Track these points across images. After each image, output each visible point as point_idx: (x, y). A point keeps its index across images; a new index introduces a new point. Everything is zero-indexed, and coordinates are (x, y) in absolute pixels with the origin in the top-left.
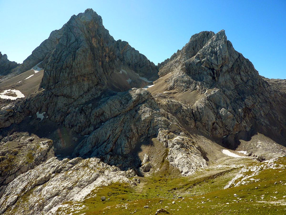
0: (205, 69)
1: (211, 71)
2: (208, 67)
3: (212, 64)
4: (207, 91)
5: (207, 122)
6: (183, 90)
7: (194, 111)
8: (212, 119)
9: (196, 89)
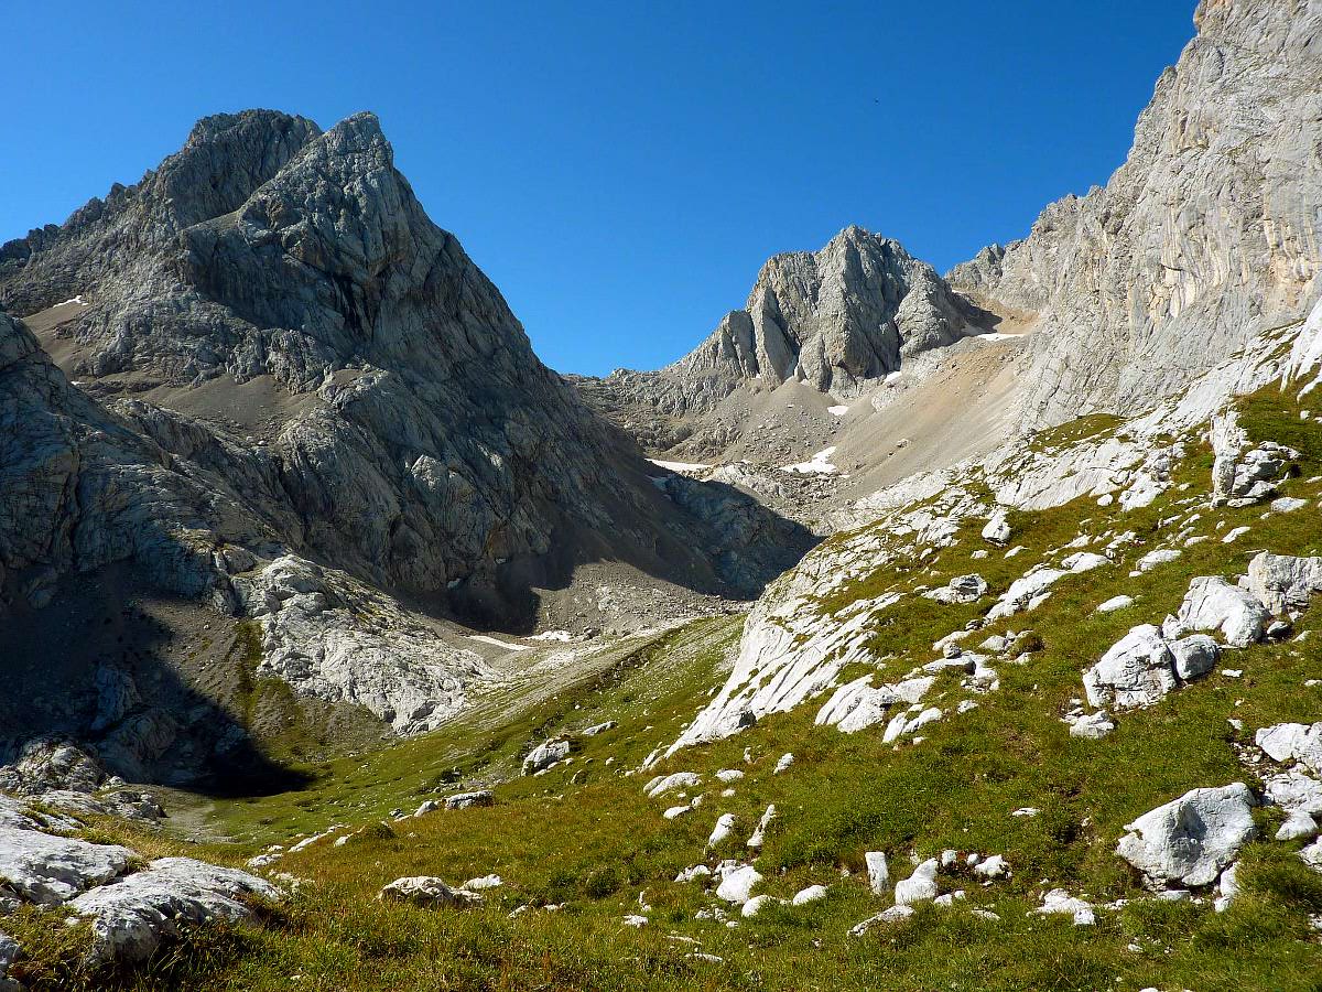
0: (303, 276)
1: (336, 285)
2: (322, 265)
3: (338, 251)
4: (329, 379)
5: (362, 519)
6: (193, 371)
7: (287, 467)
8: (382, 503)
9: (265, 369)
